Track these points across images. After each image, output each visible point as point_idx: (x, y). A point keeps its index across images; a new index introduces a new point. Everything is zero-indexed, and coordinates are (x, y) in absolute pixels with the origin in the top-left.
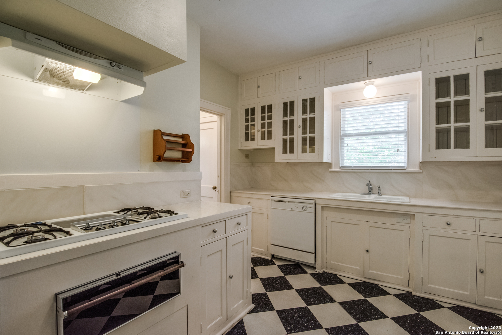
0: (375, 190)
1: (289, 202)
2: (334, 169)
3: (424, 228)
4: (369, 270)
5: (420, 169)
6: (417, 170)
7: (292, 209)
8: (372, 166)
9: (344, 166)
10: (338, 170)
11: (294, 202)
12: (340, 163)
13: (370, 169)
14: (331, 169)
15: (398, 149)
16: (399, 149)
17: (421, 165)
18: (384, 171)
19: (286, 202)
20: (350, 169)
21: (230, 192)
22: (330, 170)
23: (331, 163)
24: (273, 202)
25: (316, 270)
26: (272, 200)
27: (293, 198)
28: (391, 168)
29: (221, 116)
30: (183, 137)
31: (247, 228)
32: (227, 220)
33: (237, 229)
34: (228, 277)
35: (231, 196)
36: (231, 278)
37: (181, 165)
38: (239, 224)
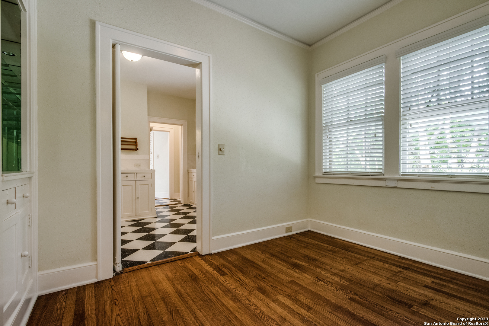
21: (188, 170)
29: (182, 125)
30: (136, 139)
31: (151, 179)
32: (136, 173)
33: (143, 178)
34: (136, 198)
35: (188, 172)
36: (138, 198)
37: (135, 152)
38: (144, 176)
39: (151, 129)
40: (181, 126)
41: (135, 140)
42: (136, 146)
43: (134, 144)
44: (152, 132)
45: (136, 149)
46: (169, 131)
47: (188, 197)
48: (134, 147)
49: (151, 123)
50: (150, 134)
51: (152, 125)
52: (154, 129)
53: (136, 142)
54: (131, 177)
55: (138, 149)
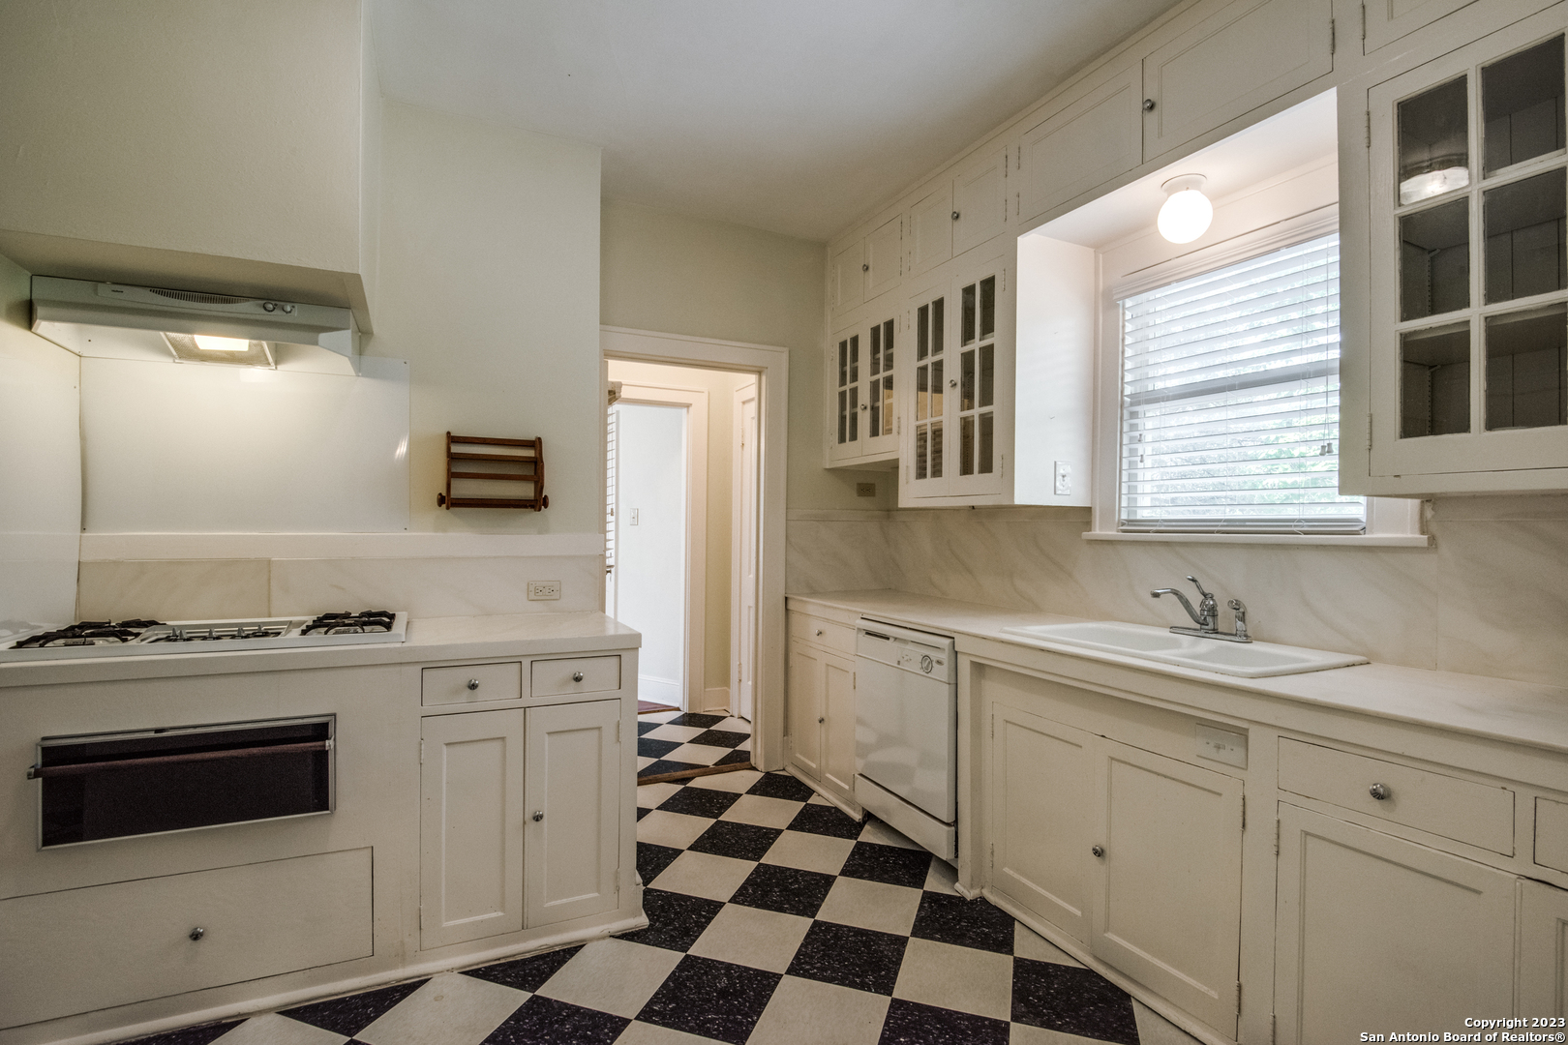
0: (1226, 618)
1: (896, 639)
2: (1098, 531)
3: (1283, 796)
4: (1105, 932)
5: (1423, 533)
6: (1410, 536)
7: (899, 663)
8: (1226, 521)
9: (1139, 517)
10: (1111, 533)
11: (904, 641)
12: (1120, 507)
13: (1218, 532)
14: (1090, 530)
15: (1328, 442)
16: (1329, 445)
17: (1429, 513)
18: (1273, 541)
19: (888, 639)
20: (1148, 532)
21: (786, 598)
22: (1086, 535)
23: (1090, 508)
24: (862, 635)
25: (958, 886)
26: (859, 629)
27: (906, 628)
28: (1295, 529)
29: (759, 373)
30: (536, 444)
31: (617, 694)
32: (526, 663)
33: (571, 692)
34: (529, 815)
35: (787, 609)
36: (538, 818)
37: (531, 516)
38: (578, 679)
39: (613, 395)
40: (752, 378)
41: (530, 453)
42: (538, 481)
43: (529, 471)
44: (616, 407)
45: (539, 502)
46: (688, 406)
47: (786, 732)
48: (526, 491)
49: (612, 364)
50: (606, 416)
51: (618, 371)
52: (625, 393)
53: (537, 463)
54: (498, 686)
55: (545, 502)
